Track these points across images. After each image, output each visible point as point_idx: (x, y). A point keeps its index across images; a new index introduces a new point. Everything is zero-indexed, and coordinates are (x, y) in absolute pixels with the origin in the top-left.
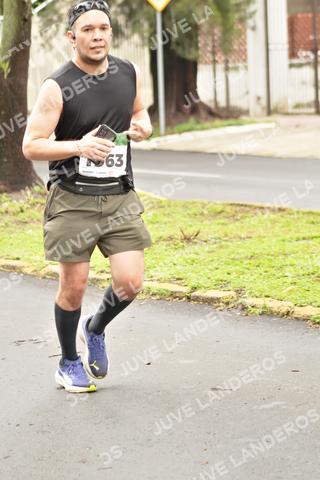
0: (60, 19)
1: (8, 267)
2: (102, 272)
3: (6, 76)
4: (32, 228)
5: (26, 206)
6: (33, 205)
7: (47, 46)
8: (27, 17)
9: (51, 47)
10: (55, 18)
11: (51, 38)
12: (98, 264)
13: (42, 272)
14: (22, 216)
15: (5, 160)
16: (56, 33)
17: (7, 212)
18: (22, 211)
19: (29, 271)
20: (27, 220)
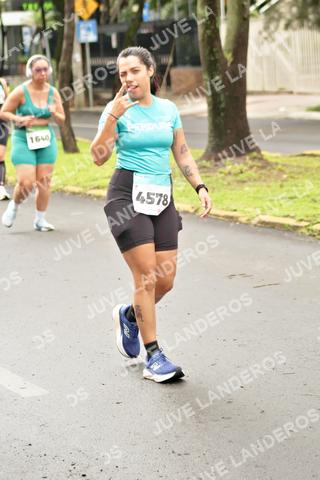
0: (281, 16)
1: (227, 217)
2: (301, 220)
3: (229, 64)
4: (250, 186)
5: (245, 168)
6: (251, 167)
7: (270, 39)
8: (246, 16)
9: (273, 40)
10: (276, 16)
11: (273, 32)
12: (298, 213)
13: (254, 222)
14: (241, 177)
15: (229, 131)
16: (277, 28)
17: (230, 173)
18: (242, 172)
19: (243, 220)
20: (245, 179)
